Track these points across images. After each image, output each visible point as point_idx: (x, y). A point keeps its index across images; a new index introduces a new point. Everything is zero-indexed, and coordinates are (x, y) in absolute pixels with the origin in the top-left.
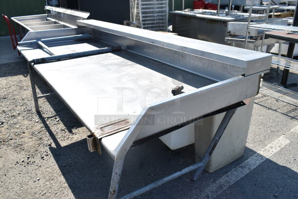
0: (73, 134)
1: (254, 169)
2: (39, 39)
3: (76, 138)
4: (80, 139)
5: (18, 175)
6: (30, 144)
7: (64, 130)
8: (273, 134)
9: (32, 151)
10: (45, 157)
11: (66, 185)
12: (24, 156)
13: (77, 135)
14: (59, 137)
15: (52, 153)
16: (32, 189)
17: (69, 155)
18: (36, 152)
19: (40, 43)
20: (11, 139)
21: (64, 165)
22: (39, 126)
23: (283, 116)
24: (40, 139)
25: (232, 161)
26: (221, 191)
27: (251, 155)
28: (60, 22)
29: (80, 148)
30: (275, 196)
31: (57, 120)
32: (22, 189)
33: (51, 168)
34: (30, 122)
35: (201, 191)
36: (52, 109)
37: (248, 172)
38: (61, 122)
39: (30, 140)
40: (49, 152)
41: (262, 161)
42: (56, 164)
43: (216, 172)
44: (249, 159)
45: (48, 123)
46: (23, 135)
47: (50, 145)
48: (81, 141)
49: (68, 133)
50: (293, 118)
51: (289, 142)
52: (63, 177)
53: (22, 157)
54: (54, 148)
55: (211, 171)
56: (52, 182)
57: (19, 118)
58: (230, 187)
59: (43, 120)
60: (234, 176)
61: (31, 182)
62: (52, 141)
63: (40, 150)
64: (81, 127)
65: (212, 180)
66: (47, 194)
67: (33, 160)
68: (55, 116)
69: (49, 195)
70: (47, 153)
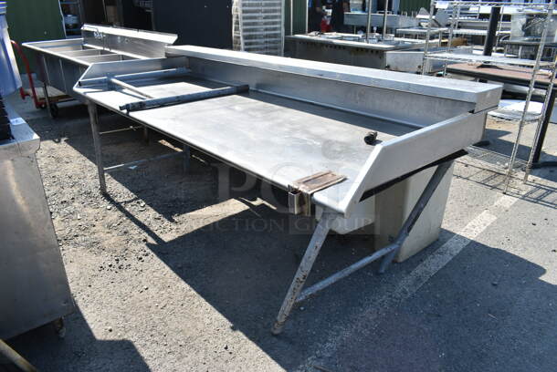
0: (176, 223)
1: (458, 255)
2: (112, 75)
3: (183, 229)
4: (190, 230)
5: (111, 285)
6: (113, 241)
7: (159, 219)
8: (472, 209)
9: (119, 250)
10: (144, 258)
11: (193, 292)
12: (109, 258)
13: (184, 225)
14: (154, 227)
15: (153, 251)
16: (141, 301)
17: (180, 252)
18: (127, 252)
19: (114, 80)
20: (76, 236)
21: (179, 266)
22: (115, 215)
23: (479, 186)
24: (125, 233)
25: (426, 245)
26: (421, 284)
27: (450, 238)
28: (112, 51)
29: (195, 242)
30: (494, 285)
31: (142, 205)
32: (125, 302)
33: (160, 272)
34: (97, 211)
35: (394, 286)
36: (126, 190)
37: (450, 258)
38: (149, 208)
39: (109, 235)
40: (148, 251)
41: (465, 244)
42: (165, 265)
43: (406, 261)
44: (448, 243)
45: (128, 209)
46: (93, 229)
47: (145, 240)
48: (193, 232)
49: (166, 222)
50: (493, 187)
51: (496, 218)
52: (183, 282)
53: (105, 259)
54: (154, 245)
55: (401, 260)
56: (169, 290)
57: (76, 204)
58: (432, 278)
59: (119, 206)
60: (433, 264)
61: (135, 293)
62: (147, 235)
63: (132, 248)
64: (185, 213)
65: (404, 271)
66: (168, 307)
67: (125, 263)
68: (135, 199)
69: (172, 307)
70: (145, 251)
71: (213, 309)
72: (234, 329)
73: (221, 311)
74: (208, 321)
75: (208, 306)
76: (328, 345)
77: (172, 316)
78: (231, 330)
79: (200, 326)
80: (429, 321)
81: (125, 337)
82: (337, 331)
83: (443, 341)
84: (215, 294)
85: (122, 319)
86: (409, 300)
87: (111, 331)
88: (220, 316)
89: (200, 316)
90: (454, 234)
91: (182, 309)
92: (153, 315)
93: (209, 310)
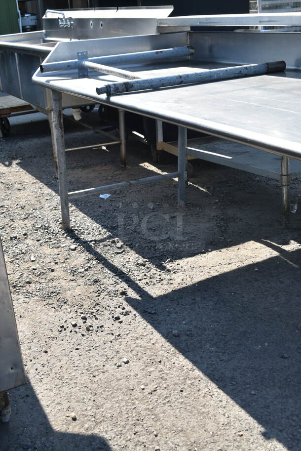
0: (169, 271)
2: (85, 57)
3: (179, 280)
4: (189, 283)
5: (75, 353)
6: (78, 291)
7: (143, 265)
9: (87, 304)
10: (122, 318)
11: (198, 373)
12: (73, 314)
13: (180, 274)
14: (137, 275)
15: (136, 309)
16: (119, 380)
17: (176, 313)
18: (97, 308)
19: (87, 63)
20: (29, 283)
21: (175, 332)
22: (81, 258)
24: (96, 281)
29: (198, 299)
31: (119, 245)
32: (95, 379)
33: (145, 339)
34: (56, 251)
36: (96, 225)
38: (129, 249)
39: (72, 283)
40: (129, 308)
42: (153, 330)
45: (98, 250)
46: (51, 275)
47: (123, 293)
48: (194, 285)
49: (154, 270)
52: (181, 357)
53: (67, 316)
54: (136, 300)
56: (161, 366)
57: (29, 241)
59: (87, 247)
61: (110, 367)
62: (126, 286)
63: (104, 303)
64: (180, 258)
66: (159, 392)
67: (96, 324)
68: (109, 237)
69: (165, 392)
70: (124, 309)
71: (232, 402)
72: (267, 436)
73: (245, 405)
74: (223, 420)
77: (165, 408)
78: (261, 438)
79: (211, 426)
81: (96, 431)
84: (232, 378)
85: (91, 403)
87: (74, 419)
88: (243, 414)
89: (211, 409)
91: (182, 398)
92: (137, 402)
93: (224, 403)
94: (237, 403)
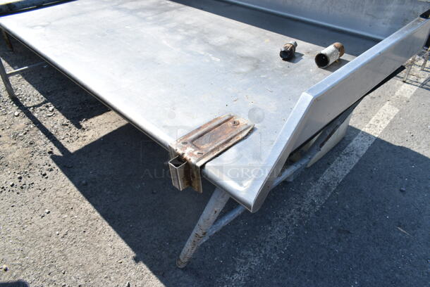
0: (84, 129)
1: (364, 155)
3: (90, 137)
4: (97, 137)
5: (11, 210)
6: (17, 154)
7: (67, 125)
9: (23, 165)
10: (49, 174)
11: (97, 214)
12: (12, 175)
13: (92, 130)
14: (60, 136)
15: (58, 165)
16: (41, 229)
17: (86, 165)
18: (31, 167)
21: (84, 182)
22: (23, 122)
24: (31, 144)
26: (330, 193)
27: (355, 136)
29: (102, 151)
30: (402, 191)
31: (51, 109)
32: (24, 231)
33: (64, 190)
34: (4, 118)
35: (302, 197)
36: (36, 92)
37: (357, 160)
38: (58, 112)
39: (15, 147)
40: (53, 165)
41: (371, 142)
42: (69, 182)
44: (354, 142)
45: (36, 115)
47: (50, 152)
48: (100, 139)
49: (74, 129)
51: (398, 110)
52: (87, 202)
53: (8, 177)
54: (59, 156)
56: (72, 213)
58: (340, 185)
59: (26, 111)
60: (341, 169)
61: (36, 218)
62: (53, 146)
63: (36, 162)
64: (93, 116)
65: (312, 178)
66: (69, 235)
67: (28, 181)
68: (44, 103)
69: (73, 235)
70: (50, 165)
71: (117, 235)
72: (136, 260)
74: (110, 251)
75: (112, 232)
76: (236, 276)
77: (73, 248)
78: (133, 261)
79: (102, 258)
80: (339, 240)
81: (21, 277)
82: (246, 258)
83: (355, 266)
84: (119, 216)
85: (19, 254)
86: (317, 214)
87: (6, 270)
89: (103, 244)
90: (359, 131)
91: (84, 237)
92: (53, 247)
93: (112, 237)
94: (121, 236)
